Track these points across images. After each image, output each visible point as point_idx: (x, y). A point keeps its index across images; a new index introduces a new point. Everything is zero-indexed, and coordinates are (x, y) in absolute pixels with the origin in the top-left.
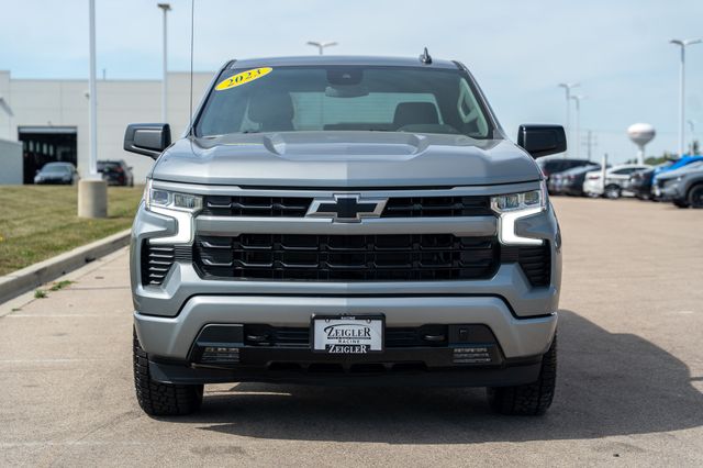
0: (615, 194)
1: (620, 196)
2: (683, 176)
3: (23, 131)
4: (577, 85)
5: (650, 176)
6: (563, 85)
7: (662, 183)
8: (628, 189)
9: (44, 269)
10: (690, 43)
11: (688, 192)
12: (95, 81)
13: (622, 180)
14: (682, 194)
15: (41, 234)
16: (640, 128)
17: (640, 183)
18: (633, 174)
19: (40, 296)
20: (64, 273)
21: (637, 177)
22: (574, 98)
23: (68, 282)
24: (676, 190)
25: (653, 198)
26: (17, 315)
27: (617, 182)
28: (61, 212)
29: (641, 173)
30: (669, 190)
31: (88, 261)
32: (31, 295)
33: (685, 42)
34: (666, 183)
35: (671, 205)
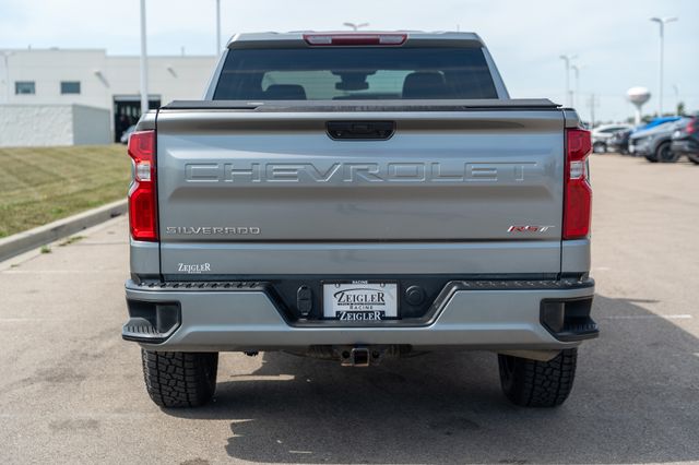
0: (601, 149)
1: (606, 151)
2: (653, 136)
3: (117, 99)
4: (576, 57)
5: (628, 135)
6: (563, 57)
7: (635, 142)
8: (612, 146)
9: (63, 226)
10: (668, 21)
11: (658, 148)
12: (146, 58)
13: (606, 138)
14: (652, 151)
15: (86, 191)
16: (639, 91)
17: (620, 141)
18: (615, 133)
19: (46, 251)
20: (85, 228)
21: (618, 136)
22: (574, 67)
23: (80, 238)
24: (647, 148)
25: (629, 154)
26: (14, 271)
27: (603, 140)
28: (119, 170)
29: (621, 133)
30: (641, 147)
31: (113, 216)
32: (38, 251)
33: (664, 20)
34: (639, 142)
35: (643, 160)
